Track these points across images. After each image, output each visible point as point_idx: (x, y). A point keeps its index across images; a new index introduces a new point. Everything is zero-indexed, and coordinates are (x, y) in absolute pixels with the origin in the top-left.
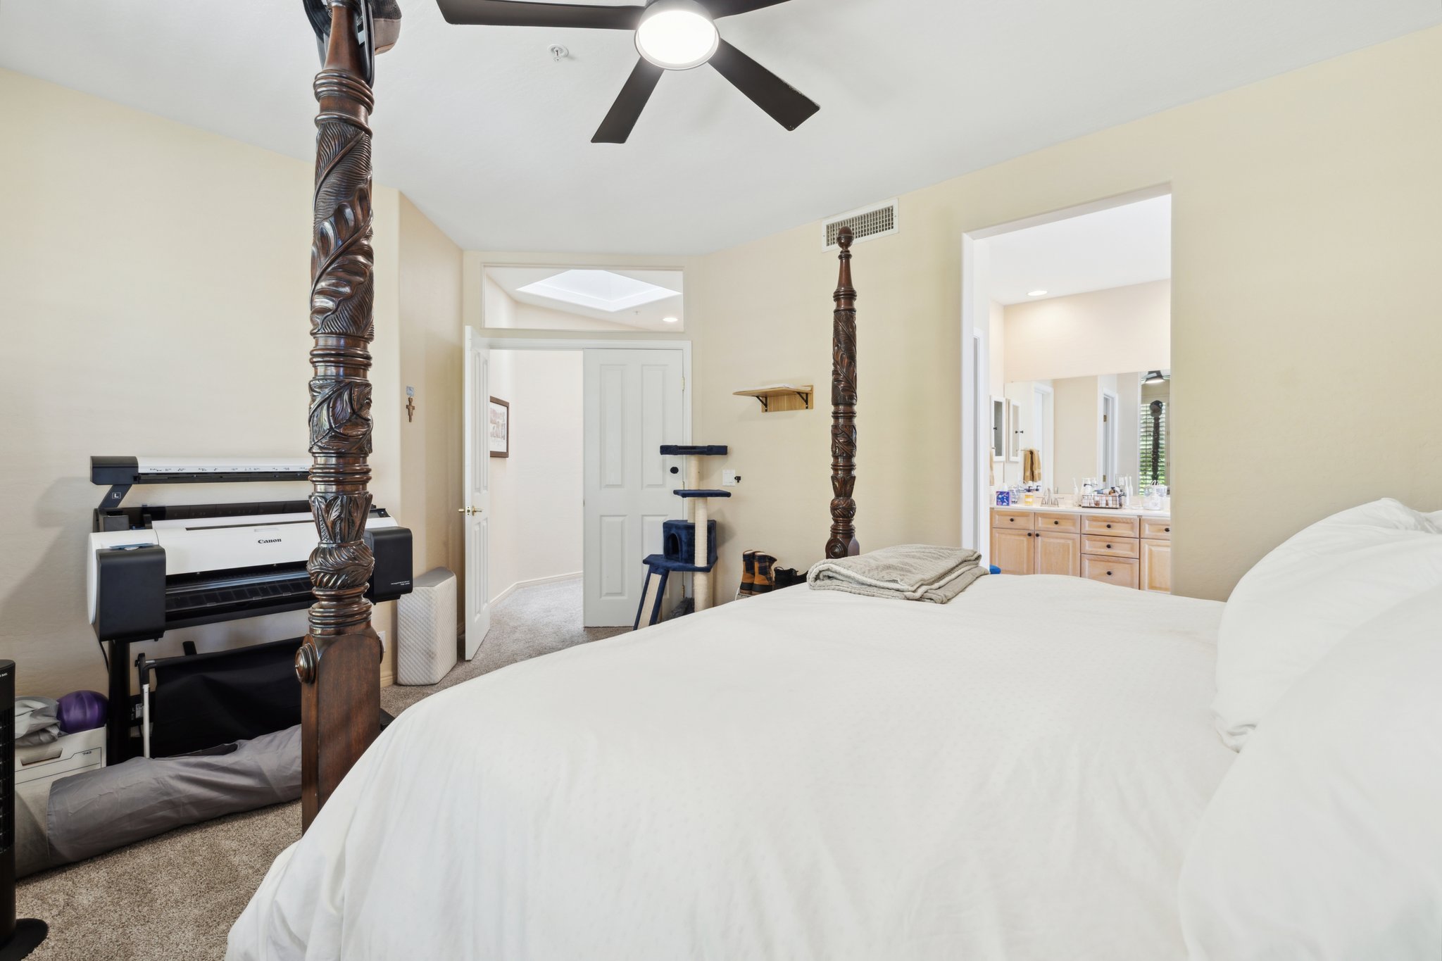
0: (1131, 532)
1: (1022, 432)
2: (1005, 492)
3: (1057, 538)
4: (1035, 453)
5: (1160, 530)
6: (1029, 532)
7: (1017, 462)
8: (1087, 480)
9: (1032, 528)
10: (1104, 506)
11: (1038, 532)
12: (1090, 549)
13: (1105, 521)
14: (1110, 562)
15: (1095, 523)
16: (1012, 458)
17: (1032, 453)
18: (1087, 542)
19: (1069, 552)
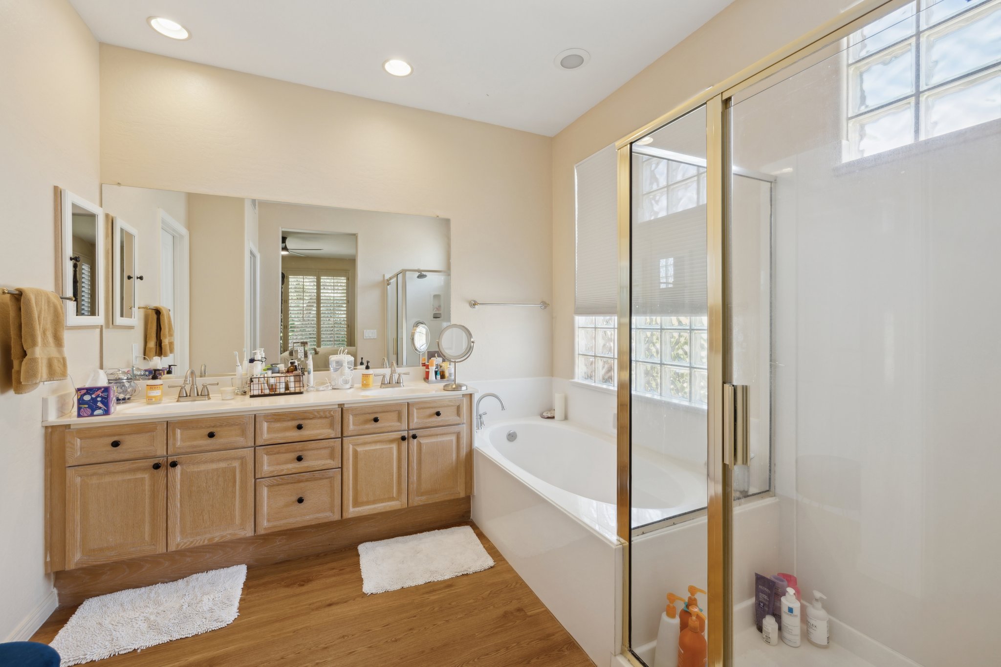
0: (330, 431)
1: (141, 278)
2: (99, 388)
3: (212, 461)
4: (164, 312)
5: (366, 422)
6: (156, 461)
7: (131, 328)
8: (255, 354)
9: (161, 451)
10: (283, 391)
11: (175, 459)
12: (271, 469)
13: (293, 419)
14: (302, 481)
15: (278, 425)
16: (119, 320)
17: (158, 312)
18: (265, 458)
19: (235, 482)
